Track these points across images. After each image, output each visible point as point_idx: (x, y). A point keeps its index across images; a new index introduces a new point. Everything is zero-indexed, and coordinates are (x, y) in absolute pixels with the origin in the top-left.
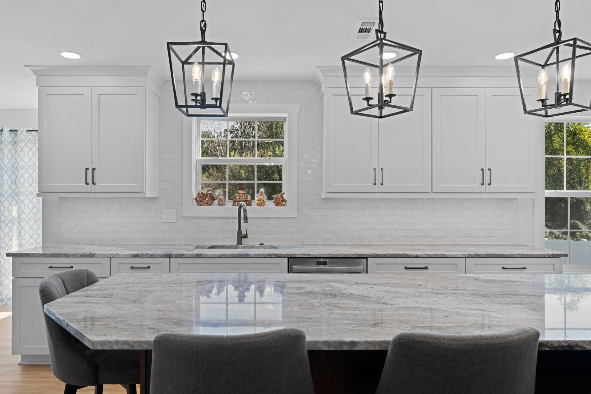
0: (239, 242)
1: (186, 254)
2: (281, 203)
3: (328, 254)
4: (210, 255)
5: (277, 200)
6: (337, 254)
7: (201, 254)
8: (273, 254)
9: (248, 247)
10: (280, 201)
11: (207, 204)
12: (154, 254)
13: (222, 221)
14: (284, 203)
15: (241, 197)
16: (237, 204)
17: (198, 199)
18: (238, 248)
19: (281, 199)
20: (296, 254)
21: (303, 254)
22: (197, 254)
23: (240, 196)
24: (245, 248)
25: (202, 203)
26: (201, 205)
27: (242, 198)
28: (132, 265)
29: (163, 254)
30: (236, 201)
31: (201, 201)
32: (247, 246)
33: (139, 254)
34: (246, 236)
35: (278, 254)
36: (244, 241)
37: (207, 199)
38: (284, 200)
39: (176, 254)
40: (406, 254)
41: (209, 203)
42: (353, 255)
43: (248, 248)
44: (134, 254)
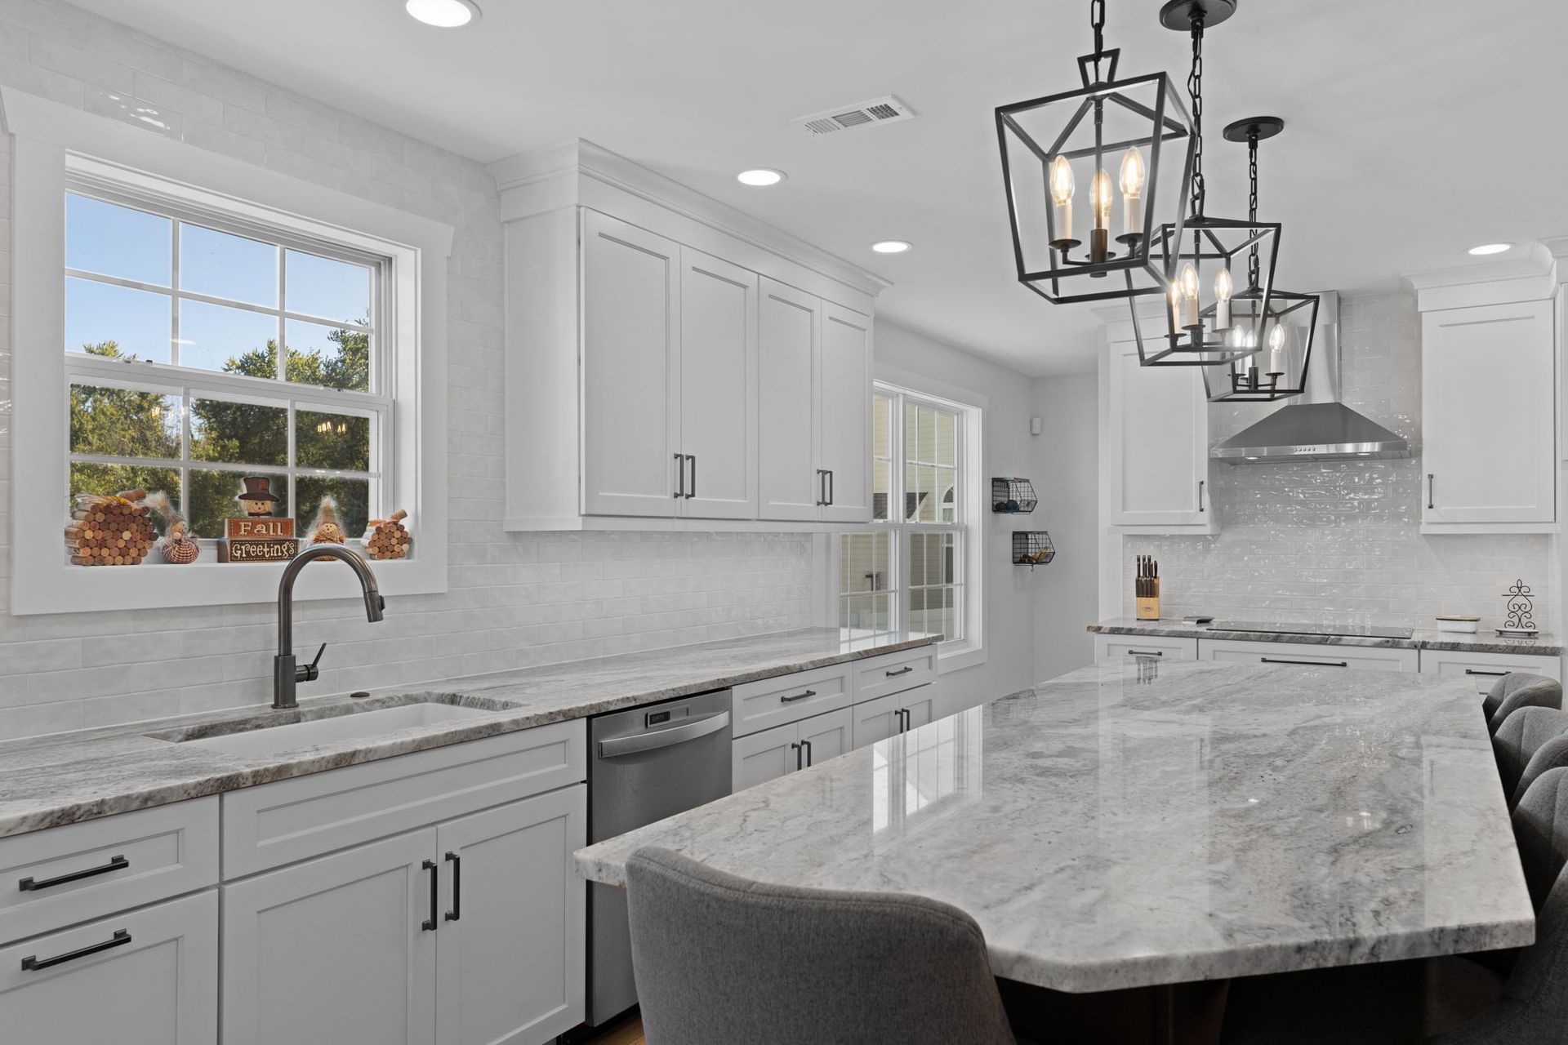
0: (284, 697)
1: (300, 764)
2: (397, 549)
3: (670, 690)
4: (384, 749)
5: (383, 537)
6: (686, 687)
7: (354, 754)
8: (559, 712)
9: (334, 713)
10: (394, 541)
11: (124, 553)
12: (159, 791)
13: (196, 624)
14: (405, 547)
15: (259, 527)
16: (248, 553)
17: (89, 535)
18: (299, 721)
19: (398, 534)
20: (608, 702)
21: (623, 700)
22: (340, 755)
23: (254, 526)
24: (322, 717)
25: (105, 552)
26: (102, 562)
27: (264, 532)
28: (24, 875)
29: (200, 784)
30: (242, 543)
31: (102, 544)
32: (332, 709)
33: (79, 807)
34: (310, 674)
35: (569, 710)
36: (304, 692)
37: (127, 535)
38: (406, 539)
39: (256, 774)
40: (787, 667)
41: (133, 552)
42: (712, 683)
43: (336, 716)
44: (52, 813)
